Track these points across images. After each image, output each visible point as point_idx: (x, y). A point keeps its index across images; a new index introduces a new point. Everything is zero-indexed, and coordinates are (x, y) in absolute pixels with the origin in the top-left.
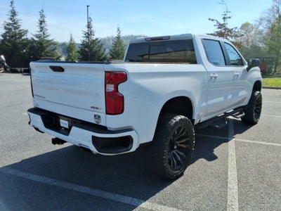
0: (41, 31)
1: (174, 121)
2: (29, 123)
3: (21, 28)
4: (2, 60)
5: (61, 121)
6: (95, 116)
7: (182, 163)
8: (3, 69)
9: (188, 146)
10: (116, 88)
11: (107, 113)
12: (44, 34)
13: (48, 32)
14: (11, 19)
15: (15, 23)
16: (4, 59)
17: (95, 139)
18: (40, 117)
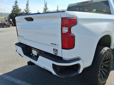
0: (27, 9)
1: (104, 51)
2: (16, 51)
3: (19, 8)
4: (11, 21)
5: (33, 51)
6: (54, 49)
7: (105, 76)
8: (11, 25)
9: (109, 65)
10: (70, 30)
11: (62, 48)
12: (28, 10)
13: (29, 9)
14: (15, 4)
15: (16, 6)
16: (12, 21)
17: (54, 66)
18: (21, 48)
